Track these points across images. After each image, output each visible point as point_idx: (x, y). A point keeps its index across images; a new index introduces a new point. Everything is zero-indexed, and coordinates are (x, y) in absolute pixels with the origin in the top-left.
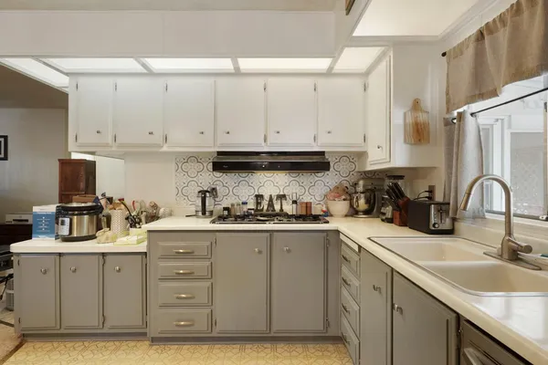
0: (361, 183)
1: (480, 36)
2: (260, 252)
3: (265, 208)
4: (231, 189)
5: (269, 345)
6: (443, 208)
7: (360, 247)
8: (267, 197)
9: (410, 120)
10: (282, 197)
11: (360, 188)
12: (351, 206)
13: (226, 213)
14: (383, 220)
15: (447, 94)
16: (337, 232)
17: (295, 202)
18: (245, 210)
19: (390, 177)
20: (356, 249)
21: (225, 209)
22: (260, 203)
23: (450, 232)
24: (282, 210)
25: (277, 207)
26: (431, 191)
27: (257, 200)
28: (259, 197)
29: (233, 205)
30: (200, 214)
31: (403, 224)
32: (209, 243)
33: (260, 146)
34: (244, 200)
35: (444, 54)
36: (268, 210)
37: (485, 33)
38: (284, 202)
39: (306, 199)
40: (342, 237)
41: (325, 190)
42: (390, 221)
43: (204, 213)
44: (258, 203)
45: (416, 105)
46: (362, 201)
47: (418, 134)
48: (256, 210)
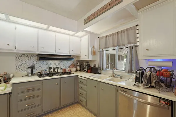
0: (78, 63)
1: (106, 36)
2: (58, 84)
3: (52, 71)
4: (40, 66)
5: (60, 111)
6: (100, 69)
7: (87, 78)
8: (52, 68)
9: (92, 50)
10: (57, 68)
11: (78, 65)
12: (76, 69)
13: (39, 74)
14: (85, 72)
15: (99, 46)
16: (77, 76)
17: (61, 69)
18: (46, 72)
19: (86, 62)
20: (86, 79)
21: (38, 72)
22: (51, 70)
23: (100, 73)
24: (57, 71)
25: (56, 71)
26: (95, 65)
27: (50, 69)
28: (50, 68)
29: (41, 71)
30: (30, 75)
31: (91, 72)
32: (40, 84)
33: (53, 53)
34: (45, 69)
35: (99, 38)
36: (53, 72)
37: (107, 36)
38: (58, 69)
39: (64, 68)
40: (79, 77)
41: (69, 65)
42: (87, 72)
43: (32, 75)
44: (50, 70)
45: (93, 47)
46: (79, 68)
47: (94, 53)
48: (50, 72)
